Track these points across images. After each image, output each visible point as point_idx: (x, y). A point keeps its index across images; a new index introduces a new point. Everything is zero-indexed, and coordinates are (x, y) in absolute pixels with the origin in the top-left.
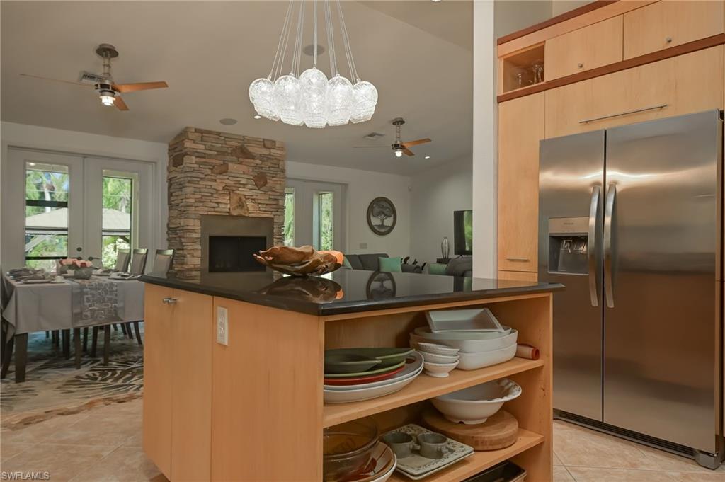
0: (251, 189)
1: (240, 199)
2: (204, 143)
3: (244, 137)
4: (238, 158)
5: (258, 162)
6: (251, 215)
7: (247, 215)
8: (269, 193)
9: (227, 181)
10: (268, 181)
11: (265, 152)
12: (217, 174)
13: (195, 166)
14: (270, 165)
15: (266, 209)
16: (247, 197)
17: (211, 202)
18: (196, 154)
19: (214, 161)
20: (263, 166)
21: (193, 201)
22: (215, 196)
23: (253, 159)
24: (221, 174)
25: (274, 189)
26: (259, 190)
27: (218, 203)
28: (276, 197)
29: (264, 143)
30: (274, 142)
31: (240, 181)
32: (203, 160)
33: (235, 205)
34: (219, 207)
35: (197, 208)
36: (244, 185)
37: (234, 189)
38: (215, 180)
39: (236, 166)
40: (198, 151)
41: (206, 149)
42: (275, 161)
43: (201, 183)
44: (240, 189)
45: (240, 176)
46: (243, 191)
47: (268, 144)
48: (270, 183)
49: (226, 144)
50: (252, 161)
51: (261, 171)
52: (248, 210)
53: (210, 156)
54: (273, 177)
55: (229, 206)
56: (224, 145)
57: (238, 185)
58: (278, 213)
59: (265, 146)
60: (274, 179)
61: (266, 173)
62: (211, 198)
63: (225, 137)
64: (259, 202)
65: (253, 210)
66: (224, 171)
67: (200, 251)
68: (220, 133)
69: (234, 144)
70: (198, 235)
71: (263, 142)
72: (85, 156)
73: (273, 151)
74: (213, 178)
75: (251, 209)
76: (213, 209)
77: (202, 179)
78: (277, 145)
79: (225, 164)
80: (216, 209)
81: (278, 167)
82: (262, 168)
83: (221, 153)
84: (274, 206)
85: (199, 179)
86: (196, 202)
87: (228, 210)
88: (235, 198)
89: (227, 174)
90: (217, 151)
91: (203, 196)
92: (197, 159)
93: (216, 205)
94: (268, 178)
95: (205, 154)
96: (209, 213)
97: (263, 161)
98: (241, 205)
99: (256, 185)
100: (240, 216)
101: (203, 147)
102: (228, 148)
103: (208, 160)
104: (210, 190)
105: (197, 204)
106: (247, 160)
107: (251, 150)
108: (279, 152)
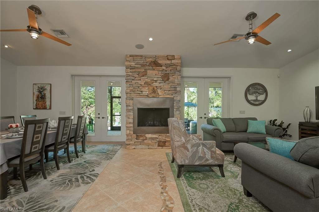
0: (160, 83)
1: (154, 89)
2: (134, 61)
3: (156, 56)
4: (153, 67)
5: (164, 68)
7: (158, 97)
8: (171, 84)
9: (146, 80)
10: (170, 78)
11: (169, 62)
12: (141, 77)
13: (130, 73)
14: (171, 69)
15: (169, 93)
16: (157, 87)
17: (138, 91)
18: (130, 68)
19: (139, 70)
20: (166, 70)
22: (140, 88)
23: (161, 67)
24: (143, 76)
25: (174, 82)
26: (165, 83)
27: (142, 91)
28: (174, 86)
29: (168, 58)
30: (174, 56)
31: (153, 79)
32: (134, 70)
33: (150, 92)
34: (142, 93)
35: (131, 94)
36: (156, 81)
37: (150, 83)
38: (140, 80)
39: (151, 71)
40: (131, 66)
41: (135, 65)
42: (174, 66)
44: (154, 83)
45: (154, 76)
46: (156, 84)
47: (170, 58)
48: (171, 78)
49: (146, 61)
51: (166, 72)
52: (158, 94)
53: (138, 68)
54: (173, 75)
55: (147, 93)
56: (144, 61)
57: (152, 81)
58: (176, 95)
59: (168, 59)
60: (174, 76)
61: (169, 74)
62: (138, 89)
63: (145, 57)
64: (165, 89)
66: (145, 74)
67: (133, 116)
68: (142, 55)
69: (150, 60)
70: (132, 108)
71: (167, 57)
72: (100, 76)
73: (172, 61)
75: (160, 94)
76: (139, 95)
77: (133, 79)
78: (175, 58)
79: (146, 71)
80: (141, 95)
81: (177, 70)
82: (166, 71)
83: (143, 66)
84: (174, 91)
85: (132, 80)
86: (130, 91)
87: (147, 95)
88: (151, 88)
89: (146, 76)
90: (141, 65)
91: (134, 88)
92: (131, 70)
93: (141, 92)
94: (170, 76)
95: (135, 67)
96: (137, 97)
97: (166, 67)
98: (154, 91)
99: (163, 80)
100: (154, 98)
101: (134, 63)
102: (147, 63)
103: (136, 70)
104: (138, 85)
105: (130, 92)
106: (158, 68)
107: (160, 62)
108: (176, 61)
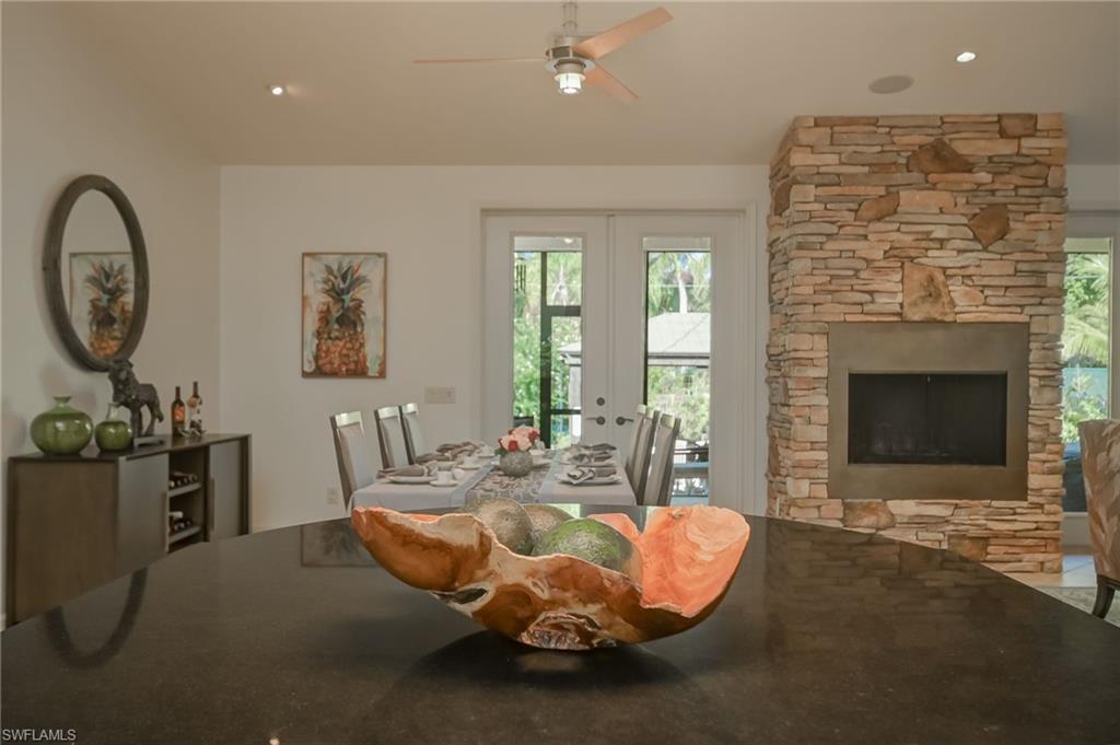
0: (960, 251)
1: (931, 279)
2: (836, 149)
3: (941, 118)
4: (927, 174)
5: (984, 177)
6: (960, 318)
7: (949, 318)
8: (1018, 256)
9: (895, 236)
10: (1012, 224)
11: (1005, 148)
12: (869, 222)
13: (816, 206)
14: (1020, 182)
15: (1007, 301)
16: (949, 272)
17: (852, 290)
18: (817, 179)
19: (861, 190)
20: (996, 186)
21: (809, 290)
22: (863, 275)
23: (970, 171)
24: (879, 219)
25: (1030, 246)
26: (985, 249)
27: (871, 293)
28: (1035, 267)
29: (1001, 126)
30: (1033, 118)
31: (931, 232)
32: (836, 190)
33: (914, 297)
34: (873, 302)
35: (817, 308)
36: (942, 243)
37: (913, 253)
38: (865, 237)
39: (919, 196)
40: (822, 170)
41: (842, 164)
42: (1034, 170)
43: (830, 245)
44: (930, 253)
46: (938, 258)
47: (1012, 126)
48: (1019, 229)
49: (894, 143)
50: (966, 175)
51: (991, 199)
52: (952, 303)
53: (853, 180)
54: (1027, 213)
55: (899, 298)
56: (886, 148)
57: (924, 244)
58: (1042, 310)
59: (1003, 134)
60: (1033, 217)
61: (1005, 205)
62: (855, 281)
63: (892, 127)
64: (986, 281)
65: (966, 305)
66: (887, 209)
67: (826, 411)
68: (877, 119)
69: (917, 139)
70: (823, 373)
71: (999, 121)
72: (610, 213)
73: (1027, 143)
74: (861, 231)
75: (961, 303)
76: (859, 308)
77: (829, 236)
78: (1040, 126)
79: (891, 193)
80: (866, 308)
81: (1046, 185)
82: (993, 192)
83: (880, 168)
84: (1032, 292)
85: (824, 239)
86: (816, 292)
87: (898, 309)
88: (918, 276)
89: (895, 218)
90: (870, 165)
91: (832, 277)
92: (821, 191)
93: (867, 297)
94: (1011, 216)
95: (838, 175)
96: (849, 318)
97: (995, 174)
98: (932, 292)
99: (976, 238)
100: (930, 323)
101: (833, 159)
102: (898, 152)
103: (846, 190)
104: (850, 263)
105: (818, 299)
106: (951, 177)
107: (962, 148)
108: (1046, 143)
